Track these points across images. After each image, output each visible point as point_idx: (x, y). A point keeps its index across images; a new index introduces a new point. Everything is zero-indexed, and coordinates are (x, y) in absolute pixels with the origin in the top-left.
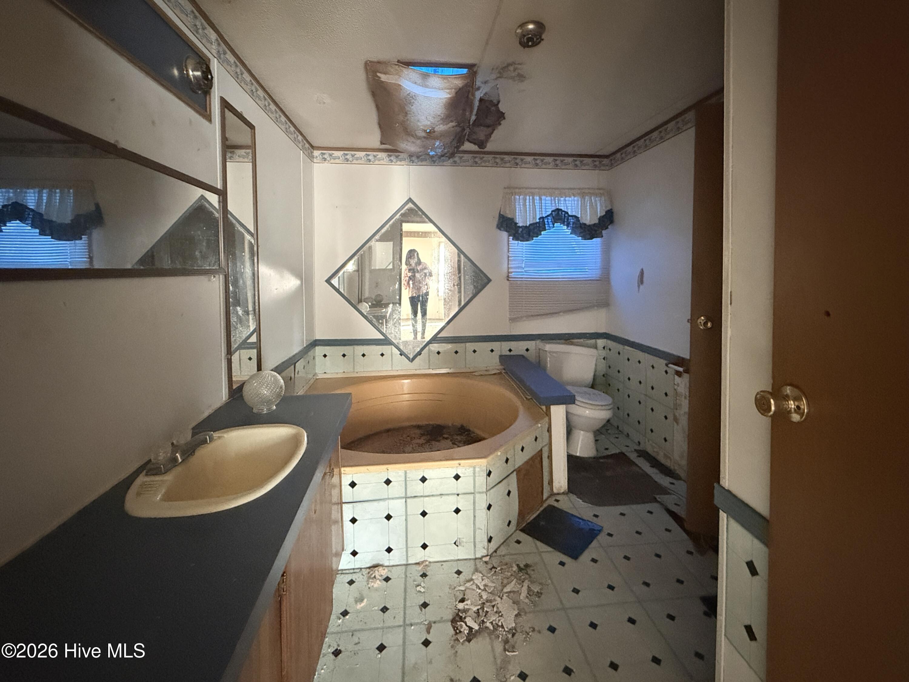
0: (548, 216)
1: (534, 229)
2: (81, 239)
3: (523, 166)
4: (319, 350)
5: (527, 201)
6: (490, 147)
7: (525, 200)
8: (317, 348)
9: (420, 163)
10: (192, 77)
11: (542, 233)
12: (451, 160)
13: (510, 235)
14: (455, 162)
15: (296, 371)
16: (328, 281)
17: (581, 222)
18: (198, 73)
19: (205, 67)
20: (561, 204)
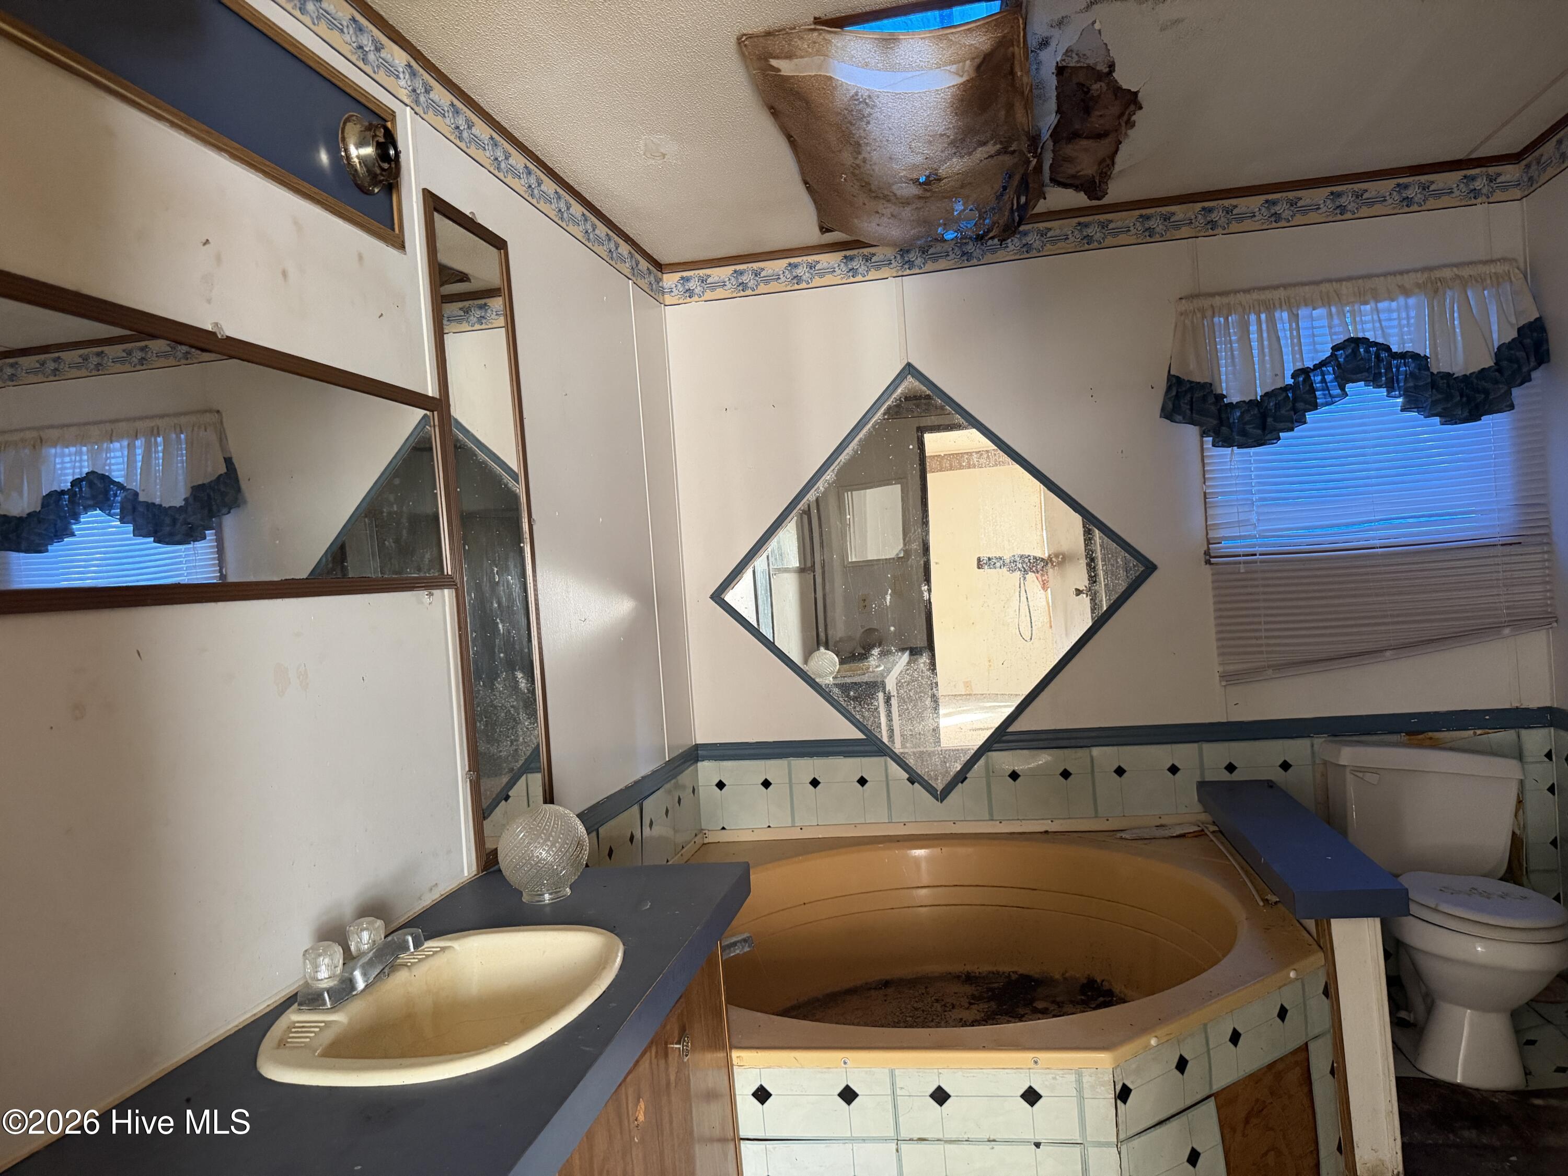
0: (1323, 364)
1: (1278, 406)
2: (204, 538)
3: (1234, 227)
4: (708, 771)
5: (1253, 328)
6: (1116, 191)
7: (1244, 327)
8: (700, 764)
9: (930, 266)
10: (356, 160)
11: (1308, 416)
12: (1013, 244)
13: (1204, 434)
14: (1028, 247)
15: (646, 822)
16: (718, 597)
17: (1435, 370)
18: (368, 151)
19: (382, 135)
20: (1362, 322)
